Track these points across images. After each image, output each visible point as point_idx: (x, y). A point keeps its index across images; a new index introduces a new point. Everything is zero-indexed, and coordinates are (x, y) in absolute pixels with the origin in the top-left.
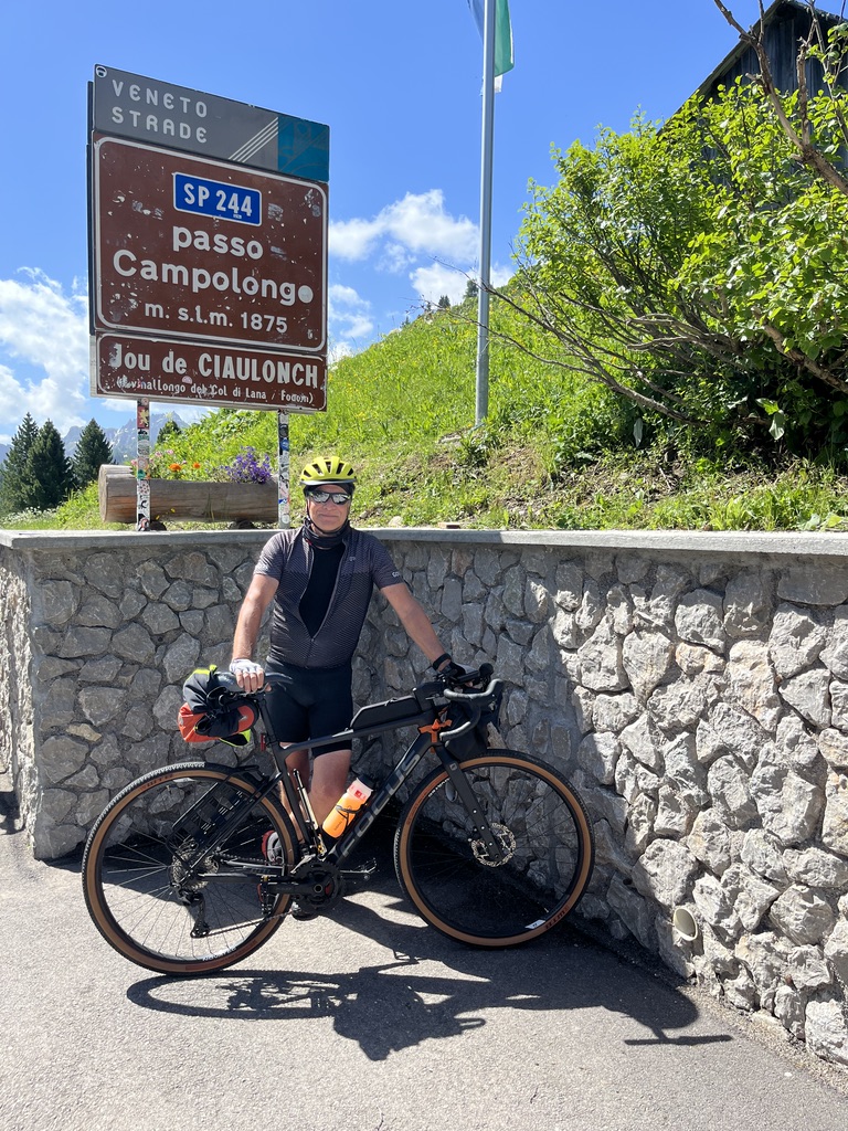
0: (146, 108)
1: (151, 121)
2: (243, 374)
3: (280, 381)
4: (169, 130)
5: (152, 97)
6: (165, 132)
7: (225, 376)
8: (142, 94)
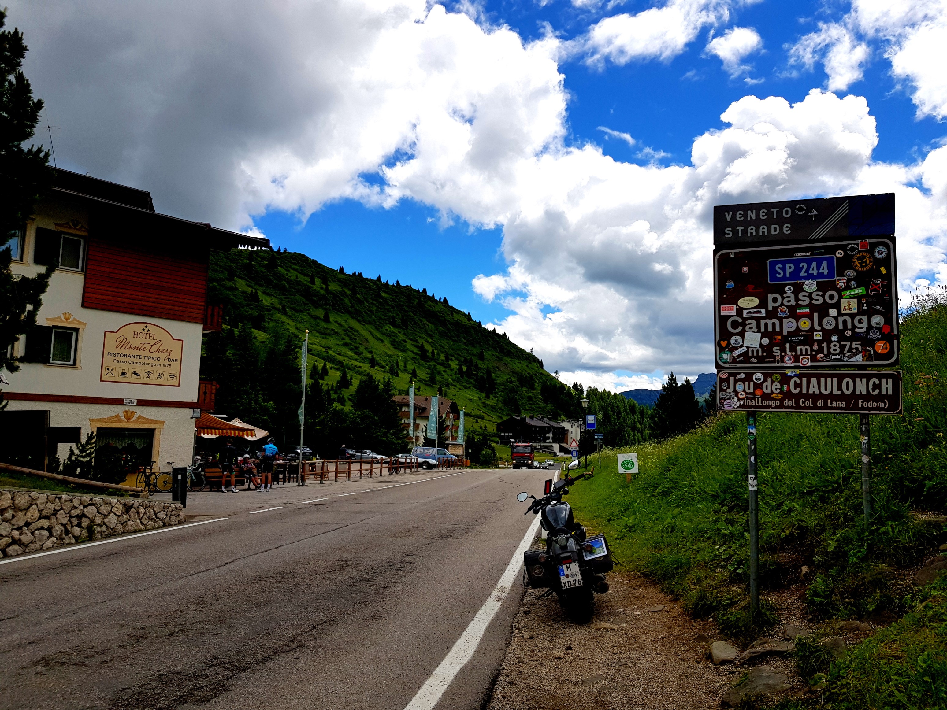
0: (746, 223)
1: (752, 230)
2: (826, 390)
3: (857, 392)
4: (763, 232)
5: (752, 215)
6: (761, 234)
7: (811, 392)
8: (745, 216)
